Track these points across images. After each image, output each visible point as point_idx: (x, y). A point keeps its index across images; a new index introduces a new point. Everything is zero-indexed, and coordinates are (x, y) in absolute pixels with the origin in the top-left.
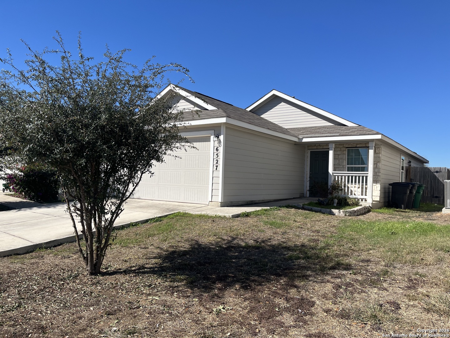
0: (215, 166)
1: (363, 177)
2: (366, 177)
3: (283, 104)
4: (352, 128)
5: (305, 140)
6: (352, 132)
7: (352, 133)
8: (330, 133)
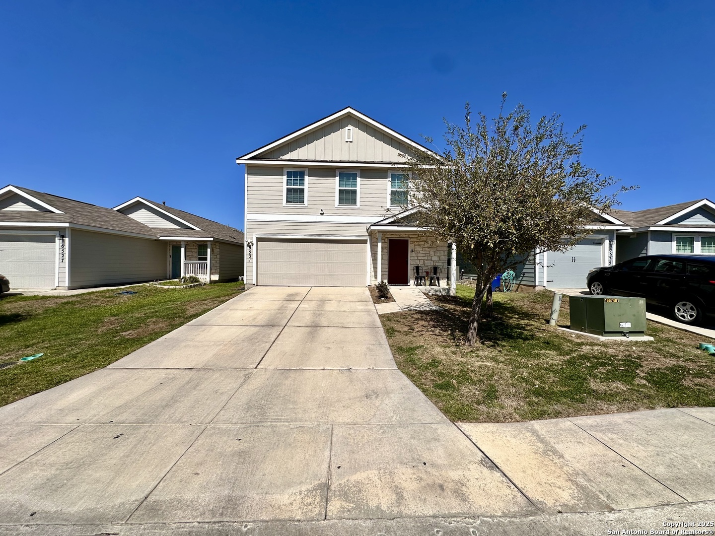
0: (61, 259)
1: (204, 264)
2: (207, 264)
3: (143, 210)
4: (198, 231)
5: (161, 238)
6: (197, 234)
7: (196, 236)
8: (182, 234)
